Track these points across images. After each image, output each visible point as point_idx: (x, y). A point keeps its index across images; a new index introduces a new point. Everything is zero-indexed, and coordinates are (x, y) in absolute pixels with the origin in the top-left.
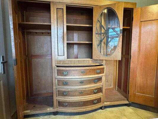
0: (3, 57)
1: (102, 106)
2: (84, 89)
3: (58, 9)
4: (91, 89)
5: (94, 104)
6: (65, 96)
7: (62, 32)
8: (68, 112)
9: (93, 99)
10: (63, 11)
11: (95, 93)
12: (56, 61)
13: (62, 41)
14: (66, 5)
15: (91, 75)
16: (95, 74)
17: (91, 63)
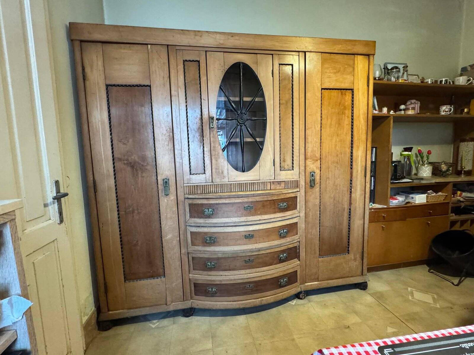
0: (57, 183)
1: (299, 290)
2: (256, 251)
3: (186, 63)
4: (272, 251)
5: (281, 286)
6: (210, 269)
7: (199, 116)
8: (218, 307)
9: (276, 275)
10: (199, 66)
11: (281, 261)
12: (186, 186)
13: (199, 138)
14: (206, 51)
15: (266, 213)
16: (275, 213)
17: (270, 189)
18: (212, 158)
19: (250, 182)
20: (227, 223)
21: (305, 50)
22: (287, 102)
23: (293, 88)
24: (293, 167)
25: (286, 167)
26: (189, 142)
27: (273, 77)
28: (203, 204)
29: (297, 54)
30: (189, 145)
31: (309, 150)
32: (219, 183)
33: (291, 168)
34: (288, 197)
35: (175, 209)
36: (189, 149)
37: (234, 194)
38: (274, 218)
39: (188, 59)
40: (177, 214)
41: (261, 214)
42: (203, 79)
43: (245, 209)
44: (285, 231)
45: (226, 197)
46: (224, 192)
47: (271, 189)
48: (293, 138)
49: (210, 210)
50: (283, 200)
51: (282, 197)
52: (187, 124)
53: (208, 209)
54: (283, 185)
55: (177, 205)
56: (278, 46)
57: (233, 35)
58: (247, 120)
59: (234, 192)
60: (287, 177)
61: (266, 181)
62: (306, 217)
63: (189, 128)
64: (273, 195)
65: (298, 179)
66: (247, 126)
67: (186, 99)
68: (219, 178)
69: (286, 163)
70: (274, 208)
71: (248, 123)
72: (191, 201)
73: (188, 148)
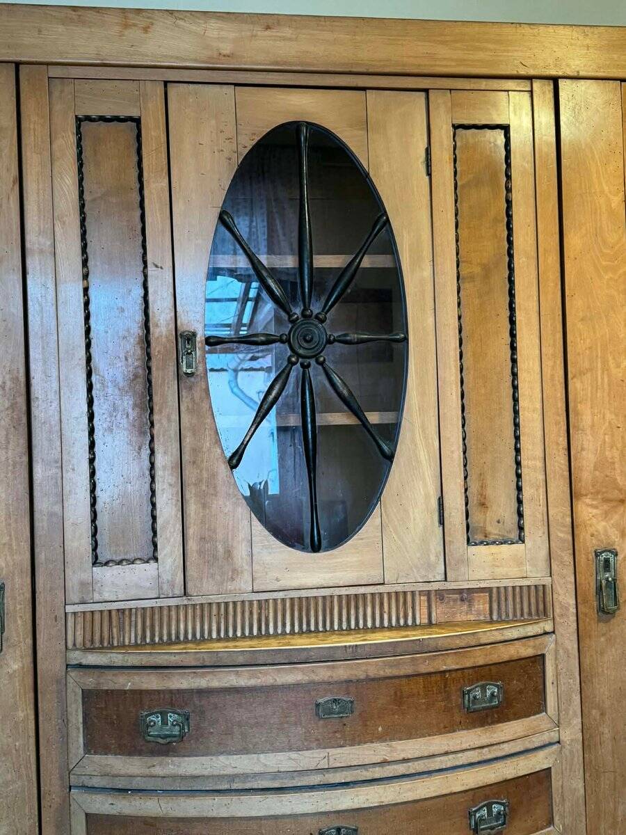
3: (86, 126)
7: (136, 330)
10: (139, 136)
12: (75, 613)
13: (133, 414)
14: (166, 83)
15: (411, 733)
16: (450, 728)
17: (426, 621)
18: (187, 495)
19: (344, 592)
20: (245, 777)
21: (553, 72)
22: (487, 271)
23: (509, 217)
24: (521, 528)
25: (494, 531)
26: (91, 431)
27: (429, 174)
28: (141, 692)
29: (525, 85)
30: (92, 445)
31: (587, 459)
32: (215, 599)
33: (514, 535)
34: (506, 657)
35: (25, 713)
36: (92, 461)
37: (273, 645)
38: (446, 753)
39: (93, 113)
40: (32, 733)
41: (390, 735)
42: (155, 187)
43: (322, 712)
44: (496, 808)
45: (241, 660)
46: (235, 638)
47: (430, 624)
48: (516, 412)
49: (172, 718)
50: (483, 673)
51: (479, 658)
52: (89, 359)
53: (164, 715)
54: (481, 605)
55: (32, 695)
56: (447, 58)
57: (269, 21)
58: (329, 342)
59: (276, 635)
60: (500, 571)
61: (408, 588)
62: (588, 742)
63: (94, 378)
64: (437, 650)
65: (547, 581)
66: (329, 364)
67: (85, 263)
68: (212, 576)
69: (491, 515)
70: (448, 710)
71: (331, 355)
72: (90, 681)
73: (87, 456)
